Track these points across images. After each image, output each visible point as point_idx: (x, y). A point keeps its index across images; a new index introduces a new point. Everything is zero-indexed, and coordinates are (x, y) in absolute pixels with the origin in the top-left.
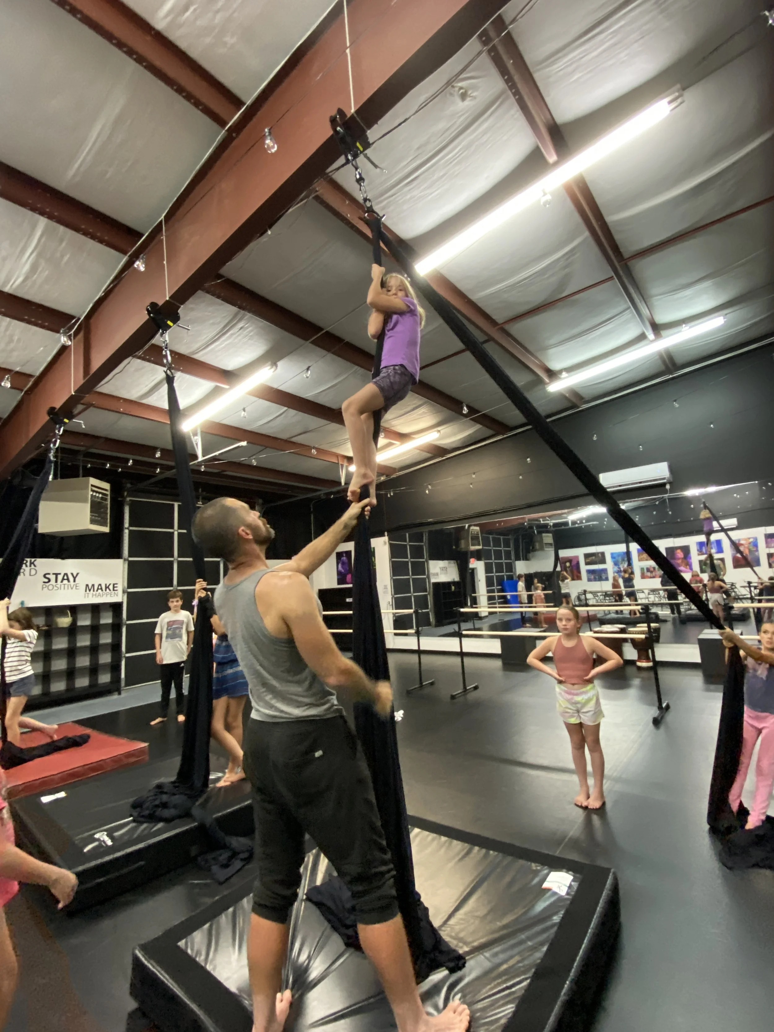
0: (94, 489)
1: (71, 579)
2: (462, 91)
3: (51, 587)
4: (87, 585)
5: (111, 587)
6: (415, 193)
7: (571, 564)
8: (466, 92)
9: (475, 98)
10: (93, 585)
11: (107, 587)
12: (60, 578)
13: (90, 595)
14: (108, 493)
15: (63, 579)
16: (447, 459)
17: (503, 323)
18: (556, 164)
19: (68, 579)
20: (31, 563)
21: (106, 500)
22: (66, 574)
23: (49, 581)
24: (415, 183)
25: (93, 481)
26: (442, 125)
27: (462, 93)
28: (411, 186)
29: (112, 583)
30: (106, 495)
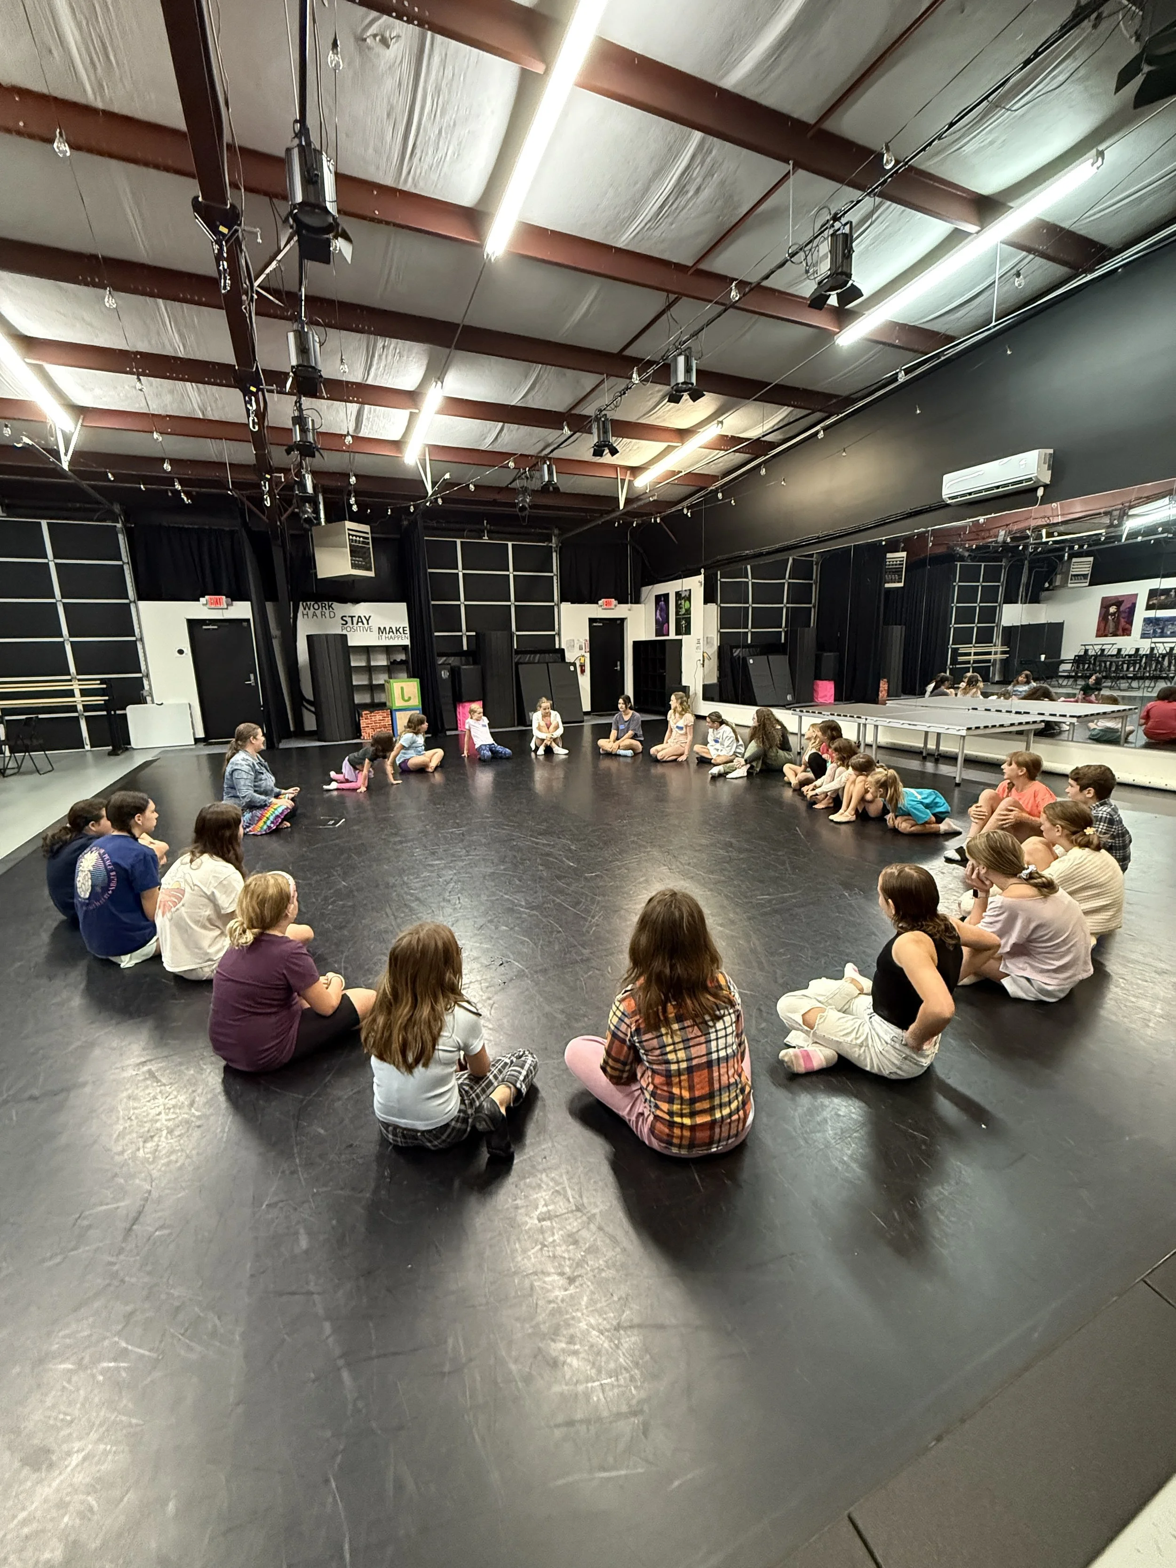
0: (351, 532)
1: (365, 621)
2: (378, 38)
3: (349, 629)
4: (379, 628)
5: (401, 630)
6: (428, 159)
7: (1118, 609)
8: (383, 36)
9: (398, 36)
10: (385, 628)
11: (397, 630)
12: (355, 620)
13: (383, 637)
14: (369, 536)
15: (358, 622)
16: (774, 456)
17: (695, 264)
18: (547, 71)
19: (362, 622)
20: (330, 606)
21: (368, 544)
22: (359, 617)
23: (347, 623)
24: (418, 151)
25: (349, 525)
26: (389, 84)
27: (380, 40)
28: (418, 155)
29: (402, 626)
30: (368, 538)
